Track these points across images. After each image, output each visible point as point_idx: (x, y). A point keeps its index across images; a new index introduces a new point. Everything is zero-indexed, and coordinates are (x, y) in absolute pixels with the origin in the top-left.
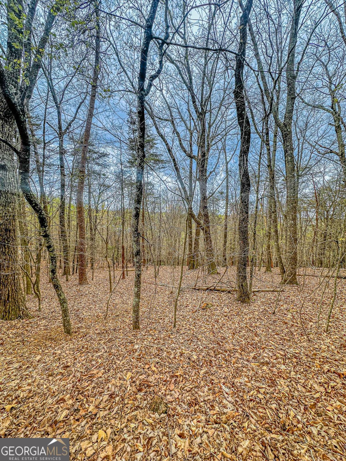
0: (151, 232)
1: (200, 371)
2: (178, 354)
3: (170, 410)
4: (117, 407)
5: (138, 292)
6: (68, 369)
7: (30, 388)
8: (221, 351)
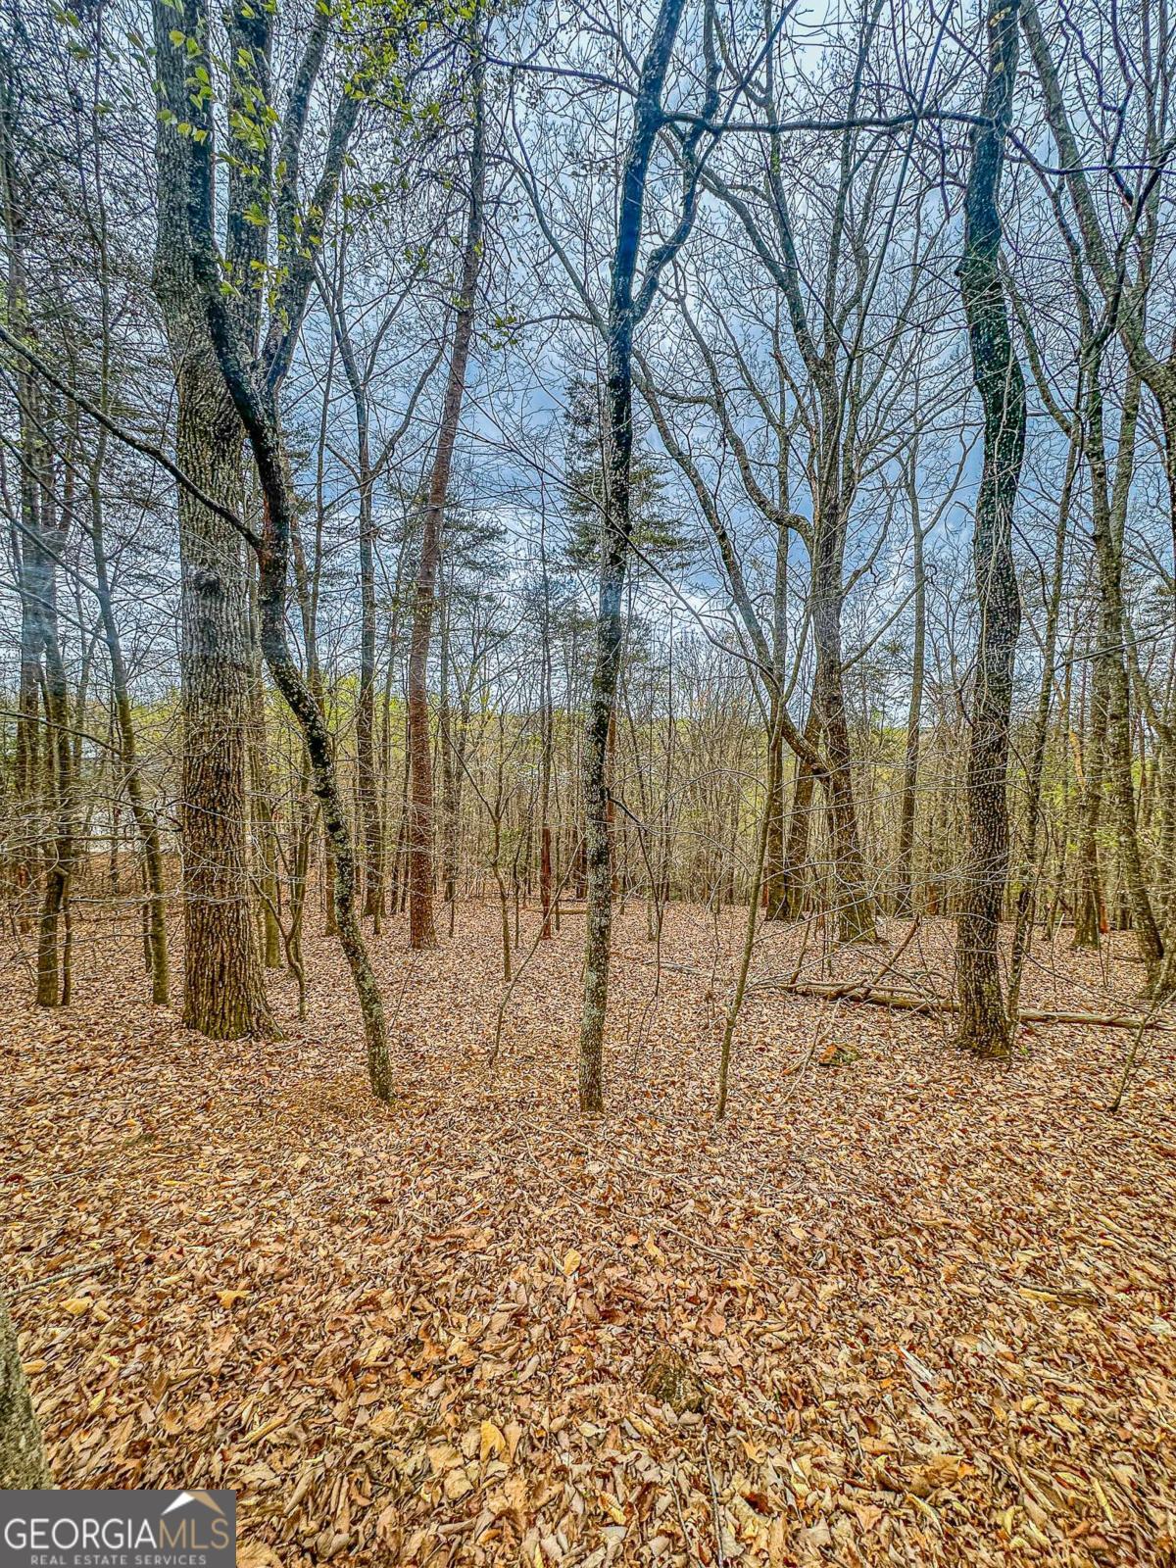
0: (637, 786)
1: (817, 1287)
2: (738, 1214)
3: (715, 1403)
4: (535, 1359)
5: (599, 985)
6: (386, 1209)
7: (281, 1249)
8: (899, 1228)
